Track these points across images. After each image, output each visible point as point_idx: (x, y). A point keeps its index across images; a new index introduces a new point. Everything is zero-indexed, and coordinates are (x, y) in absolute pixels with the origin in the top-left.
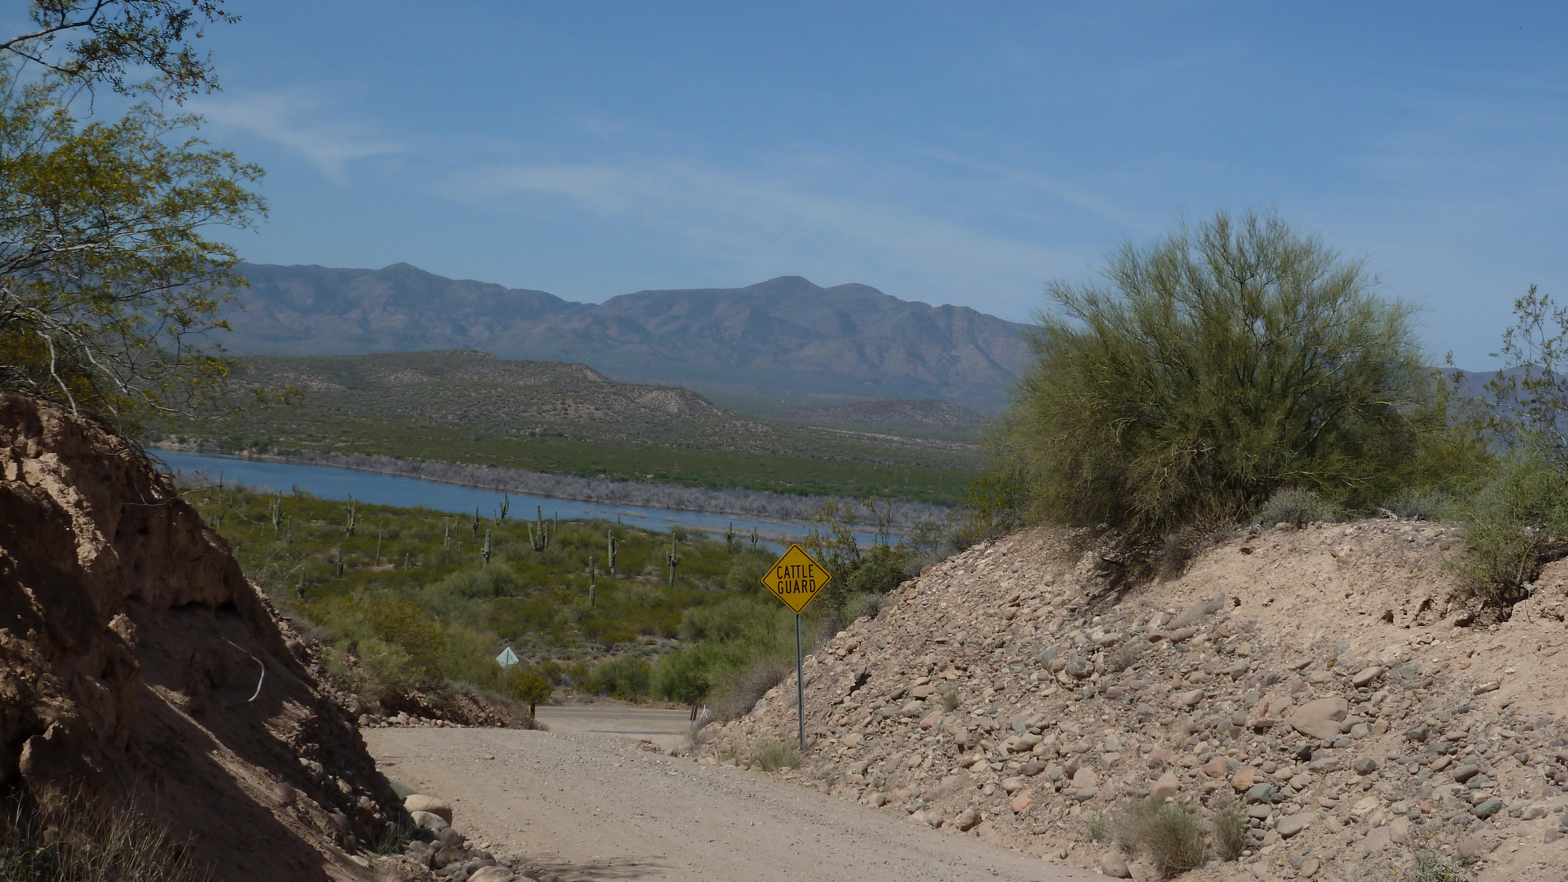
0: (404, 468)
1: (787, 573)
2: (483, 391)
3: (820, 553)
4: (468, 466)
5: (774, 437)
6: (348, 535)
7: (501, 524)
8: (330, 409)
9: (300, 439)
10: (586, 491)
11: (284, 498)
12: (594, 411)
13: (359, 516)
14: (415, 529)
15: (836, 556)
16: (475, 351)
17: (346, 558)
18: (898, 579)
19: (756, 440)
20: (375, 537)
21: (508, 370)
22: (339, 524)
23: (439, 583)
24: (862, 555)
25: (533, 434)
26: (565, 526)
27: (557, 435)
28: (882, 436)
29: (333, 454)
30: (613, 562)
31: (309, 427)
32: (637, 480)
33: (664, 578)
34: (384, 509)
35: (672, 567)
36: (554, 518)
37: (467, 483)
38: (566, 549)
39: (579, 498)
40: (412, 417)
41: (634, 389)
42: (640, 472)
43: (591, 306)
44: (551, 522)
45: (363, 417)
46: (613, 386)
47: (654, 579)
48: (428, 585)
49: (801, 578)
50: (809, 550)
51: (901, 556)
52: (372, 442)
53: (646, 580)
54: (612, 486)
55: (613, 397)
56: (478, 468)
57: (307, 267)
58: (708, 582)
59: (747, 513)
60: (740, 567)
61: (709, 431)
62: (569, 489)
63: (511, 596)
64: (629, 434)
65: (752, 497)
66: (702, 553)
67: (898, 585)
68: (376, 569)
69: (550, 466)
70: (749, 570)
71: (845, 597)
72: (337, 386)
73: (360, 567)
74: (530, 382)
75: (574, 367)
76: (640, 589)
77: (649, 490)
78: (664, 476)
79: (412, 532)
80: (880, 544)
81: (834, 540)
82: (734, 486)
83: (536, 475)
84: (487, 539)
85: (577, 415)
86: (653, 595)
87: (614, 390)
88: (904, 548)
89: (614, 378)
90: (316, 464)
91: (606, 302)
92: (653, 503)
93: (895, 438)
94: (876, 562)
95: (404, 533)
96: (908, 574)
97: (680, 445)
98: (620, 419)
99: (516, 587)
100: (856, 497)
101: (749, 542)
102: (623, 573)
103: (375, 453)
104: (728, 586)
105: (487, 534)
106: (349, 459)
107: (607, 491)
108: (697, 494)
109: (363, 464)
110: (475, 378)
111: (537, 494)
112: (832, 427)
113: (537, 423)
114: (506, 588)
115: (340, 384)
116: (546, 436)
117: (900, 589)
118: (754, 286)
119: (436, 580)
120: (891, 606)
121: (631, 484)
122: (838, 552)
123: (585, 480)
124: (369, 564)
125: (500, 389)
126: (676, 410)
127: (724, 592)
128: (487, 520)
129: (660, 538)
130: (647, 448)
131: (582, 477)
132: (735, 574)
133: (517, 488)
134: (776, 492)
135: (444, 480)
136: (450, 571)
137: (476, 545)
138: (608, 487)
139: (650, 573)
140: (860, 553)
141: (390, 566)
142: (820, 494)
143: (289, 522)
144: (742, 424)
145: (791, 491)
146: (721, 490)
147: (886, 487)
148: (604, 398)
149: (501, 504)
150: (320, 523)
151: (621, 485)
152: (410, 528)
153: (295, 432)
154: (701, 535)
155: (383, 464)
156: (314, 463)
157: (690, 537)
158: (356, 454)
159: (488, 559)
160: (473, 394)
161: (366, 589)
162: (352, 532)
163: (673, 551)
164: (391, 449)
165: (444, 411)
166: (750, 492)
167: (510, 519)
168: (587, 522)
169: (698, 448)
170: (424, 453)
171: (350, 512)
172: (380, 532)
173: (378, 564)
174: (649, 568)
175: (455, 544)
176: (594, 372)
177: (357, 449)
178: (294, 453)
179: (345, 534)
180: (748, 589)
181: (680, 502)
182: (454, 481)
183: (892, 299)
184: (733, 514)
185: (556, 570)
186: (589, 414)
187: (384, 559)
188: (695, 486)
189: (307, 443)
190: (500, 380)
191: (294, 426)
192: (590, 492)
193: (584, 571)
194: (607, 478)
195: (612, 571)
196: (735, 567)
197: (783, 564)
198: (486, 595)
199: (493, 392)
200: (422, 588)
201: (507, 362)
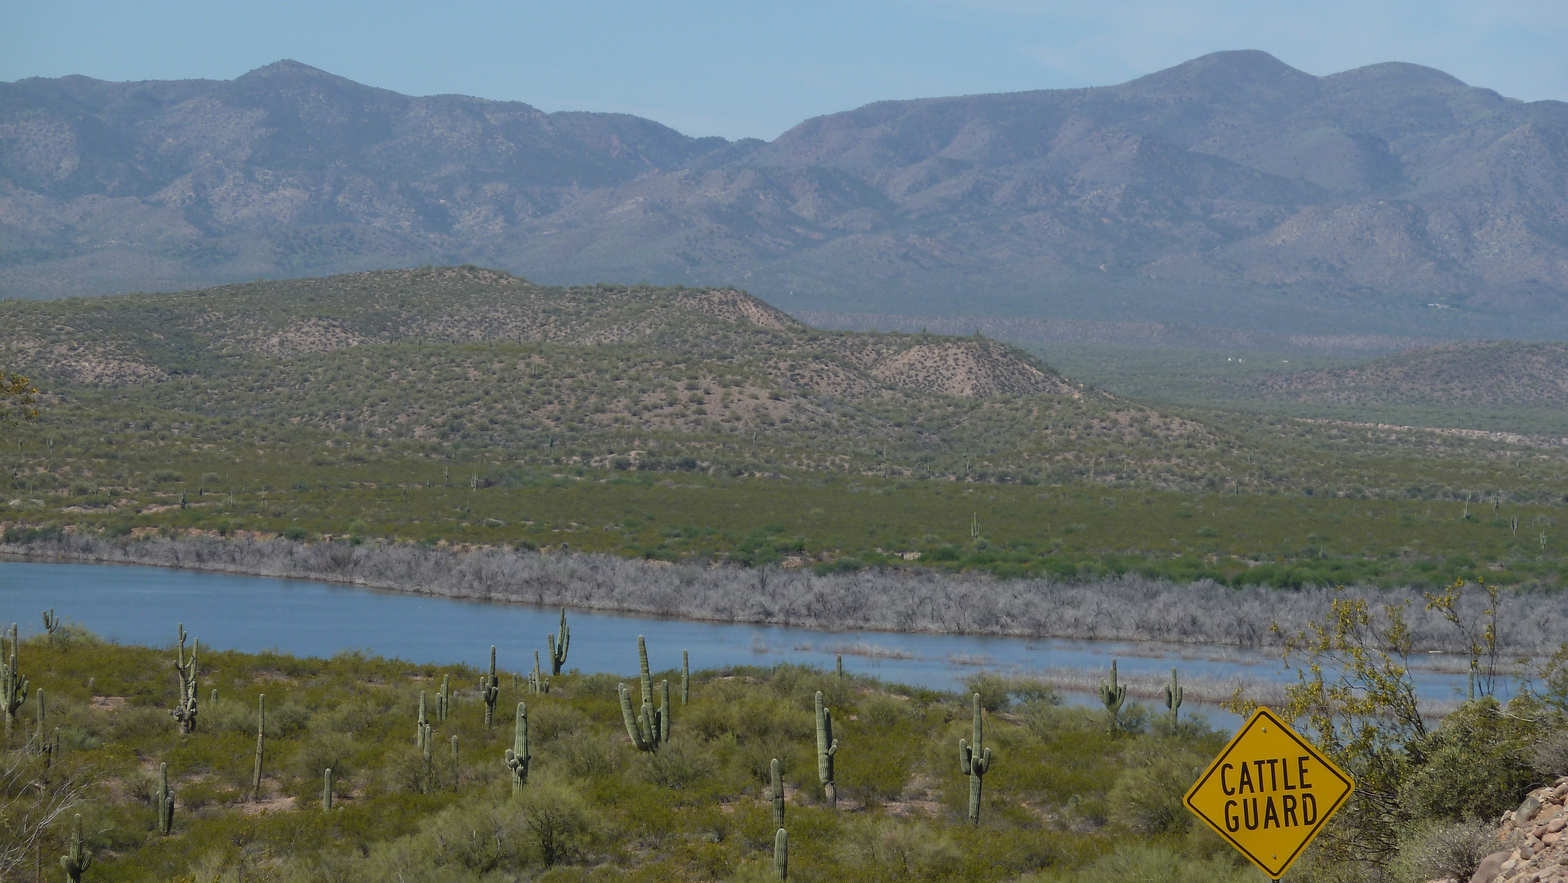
0: (312, 561)
1: (1246, 780)
2: (496, 366)
3: (1329, 727)
4: (466, 550)
5: (1213, 448)
6: (182, 731)
7: (554, 689)
8: (127, 426)
9: (57, 501)
10: (758, 598)
11: (26, 646)
12: (770, 404)
13: (208, 682)
14: (345, 709)
15: (1369, 733)
16: (472, 269)
17: (180, 786)
18: (1523, 783)
19: (1168, 457)
20: (249, 732)
21: (557, 311)
22: (158, 704)
23: (407, 838)
24: (1433, 728)
25: (622, 466)
26: (708, 688)
27: (681, 465)
28: (1477, 434)
29: (137, 533)
30: (830, 769)
31: (78, 470)
32: (882, 566)
33: (956, 804)
34: (268, 663)
35: (973, 778)
36: (681, 667)
37: (464, 592)
38: (714, 743)
39: (741, 616)
40: (326, 435)
41: (865, 344)
42: (888, 547)
43: (751, 145)
44: (673, 677)
45: (206, 440)
46: (814, 339)
47: (930, 807)
48: (381, 845)
49: (1282, 791)
50: (1300, 722)
51: (1528, 728)
52: (231, 499)
53: (912, 810)
54: (820, 584)
55: (814, 366)
56: (493, 554)
57: (56, 81)
58: (1065, 811)
59: (1153, 638)
60: (1142, 771)
61: (1052, 439)
62: (715, 596)
63: (585, 862)
64: (857, 455)
65: (1164, 597)
66: (1047, 739)
67: (1522, 799)
68: (252, 809)
69: (668, 541)
70: (1162, 776)
71: (1392, 834)
72: (142, 369)
73: (214, 808)
74: (611, 337)
75: (716, 297)
76: (899, 833)
77: (912, 590)
78: (947, 555)
79: (338, 716)
80: (1475, 702)
81: (1361, 694)
82: (1120, 572)
83: (632, 566)
84: (519, 726)
85: (728, 413)
86: (929, 848)
87: (817, 349)
88: (1534, 706)
89: (814, 320)
90: (99, 560)
91: (787, 135)
92: (921, 623)
93: (1511, 438)
94: (1466, 745)
95: (319, 719)
96: (1545, 770)
97: (982, 476)
98: (834, 419)
99: (595, 840)
100: (1419, 588)
101: (1161, 709)
102: (856, 794)
103: (240, 526)
104: (1112, 819)
105: (519, 715)
106: (179, 546)
107: (810, 597)
108: (1029, 596)
109: (213, 555)
110: (476, 333)
111: (637, 612)
112: (1354, 418)
113: (630, 438)
114: (569, 845)
115: (149, 361)
116: (653, 467)
117: (1526, 809)
118: (1149, 79)
119: (399, 832)
120: (1505, 849)
121: (866, 578)
122: (1373, 723)
123: (754, 572)
124: (234, 799)
125: (536, 359)
126: (968, 392)
127: (1104, 834)
128: (519, 680)
129: (944, 706)
130: (903, 486)
131: (746, 564)
132: (1128, 789)
133: (588, 598)
134: (1223, 582)
135: (409, 587)
136: (433, 809)
137: (492, 743)
138: (810, 588)
139: (921, 795)
140: (1426, 724)
141: (286, 803)
142: (1331, 583)
143: (38, 703)
144: (1134, 420)
145: (1258, 579)
146: (1088, 582)
147: (1492, 559)
148: (792, 368)
149: (552, 640)
150: (116, 703)
151: (842, 580)
152: (332, 707)
153: (44, 483)
154: (1041, 696)
155: (260, 553)
156: (92, 557)
157: (1014, 701)
158: (194, 532)
159: (523, 775)
160: (472, 373)
161: (228, 861)
162: (192, 723)
163: (975, 736)
164: (278, 515)
165: (402, 419)
166: (1158, 584)
167: (575, 675)
168: (762, 676)
169: (1026, 482)
170: (359, 522)
171: (184, 673)
172: (258, 718)
173: (258, 799)
174: (917, 782)
175: (443, 740)
176: (766, 307)
177: (195, 520)
178: (45, 536)
179: (175, 727)
180: (1164, 825)
181: (989, 617)
182: (435, 587)
183: (1489, 96)
184: (1118, 640)
185: (690, 795)
186: (756, 410)
187: (273, 785)
188: (1023, 576)
189: (75, 510)
190: (536, 335)
191: (41, 470)
192: (765, 600)
193: (758, 796)
194: (807, 565)
195: (829, 791)
196: (1128, 772)
197: (1235, 759)
198: (523, 863)
199: (521, 366)
200: (366, 852)
201: (549, 292)
